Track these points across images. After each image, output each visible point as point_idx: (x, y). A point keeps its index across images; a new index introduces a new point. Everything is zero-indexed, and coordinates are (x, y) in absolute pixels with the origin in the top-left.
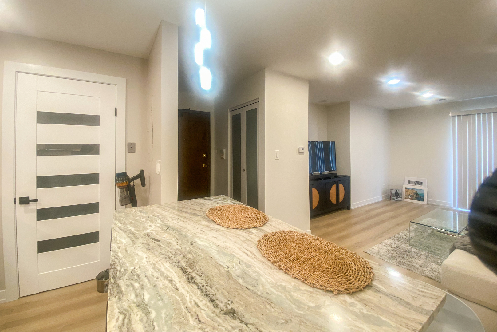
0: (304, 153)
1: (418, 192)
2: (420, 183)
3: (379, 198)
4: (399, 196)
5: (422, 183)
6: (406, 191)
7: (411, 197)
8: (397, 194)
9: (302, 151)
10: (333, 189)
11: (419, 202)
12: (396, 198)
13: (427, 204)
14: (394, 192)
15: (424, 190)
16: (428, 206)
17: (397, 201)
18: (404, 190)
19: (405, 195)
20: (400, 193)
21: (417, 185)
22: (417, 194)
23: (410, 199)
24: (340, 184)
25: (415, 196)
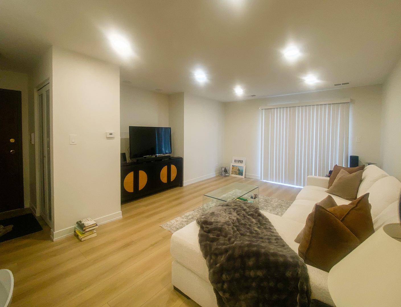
0: (114, 137)
1: (239, 169)
2: (241, 162)
3: (213, 174)
4: (227, 172)
5: (242, 161)
6: (232, 168)
7: (235, 172)
8: (226, 171)
9: (111, 136)
10: (164, 170)
11: (240, 176)
12: (225, 174)
13: (245, 177)
14: (223, 169)
15: (243, 167)
16: (245, 179)
17: (225, 176)
18: (231, 167)
19: (232, 171)
20: (228, 170)
21: (240, 163)
22: (239, 170)
23: (234, 174)
24: (172, 165)
25: (238, 171)
